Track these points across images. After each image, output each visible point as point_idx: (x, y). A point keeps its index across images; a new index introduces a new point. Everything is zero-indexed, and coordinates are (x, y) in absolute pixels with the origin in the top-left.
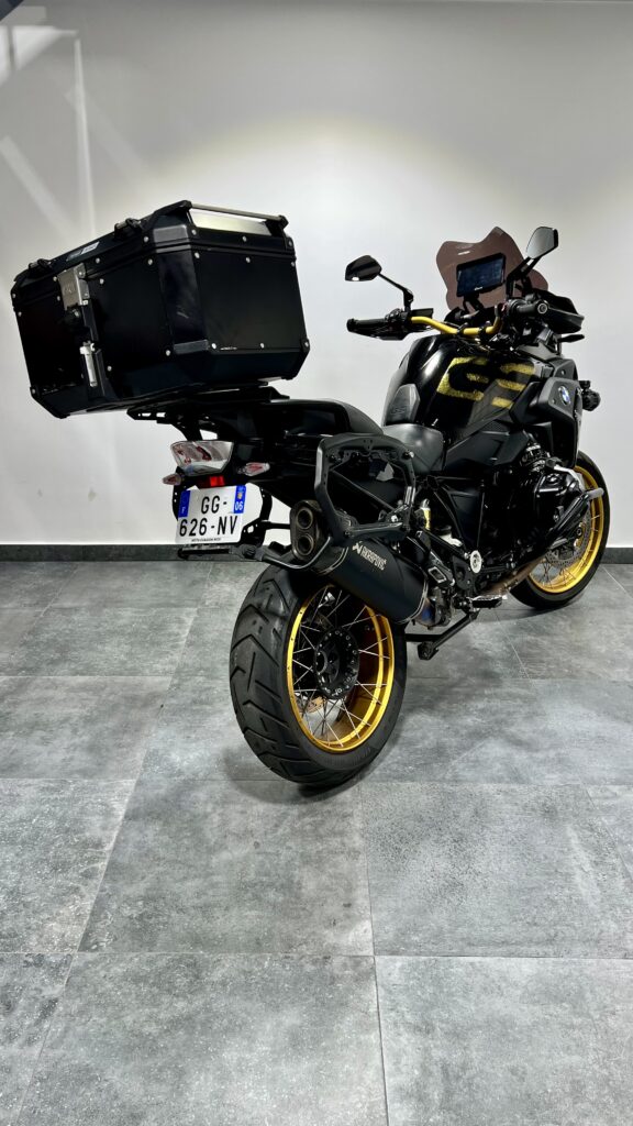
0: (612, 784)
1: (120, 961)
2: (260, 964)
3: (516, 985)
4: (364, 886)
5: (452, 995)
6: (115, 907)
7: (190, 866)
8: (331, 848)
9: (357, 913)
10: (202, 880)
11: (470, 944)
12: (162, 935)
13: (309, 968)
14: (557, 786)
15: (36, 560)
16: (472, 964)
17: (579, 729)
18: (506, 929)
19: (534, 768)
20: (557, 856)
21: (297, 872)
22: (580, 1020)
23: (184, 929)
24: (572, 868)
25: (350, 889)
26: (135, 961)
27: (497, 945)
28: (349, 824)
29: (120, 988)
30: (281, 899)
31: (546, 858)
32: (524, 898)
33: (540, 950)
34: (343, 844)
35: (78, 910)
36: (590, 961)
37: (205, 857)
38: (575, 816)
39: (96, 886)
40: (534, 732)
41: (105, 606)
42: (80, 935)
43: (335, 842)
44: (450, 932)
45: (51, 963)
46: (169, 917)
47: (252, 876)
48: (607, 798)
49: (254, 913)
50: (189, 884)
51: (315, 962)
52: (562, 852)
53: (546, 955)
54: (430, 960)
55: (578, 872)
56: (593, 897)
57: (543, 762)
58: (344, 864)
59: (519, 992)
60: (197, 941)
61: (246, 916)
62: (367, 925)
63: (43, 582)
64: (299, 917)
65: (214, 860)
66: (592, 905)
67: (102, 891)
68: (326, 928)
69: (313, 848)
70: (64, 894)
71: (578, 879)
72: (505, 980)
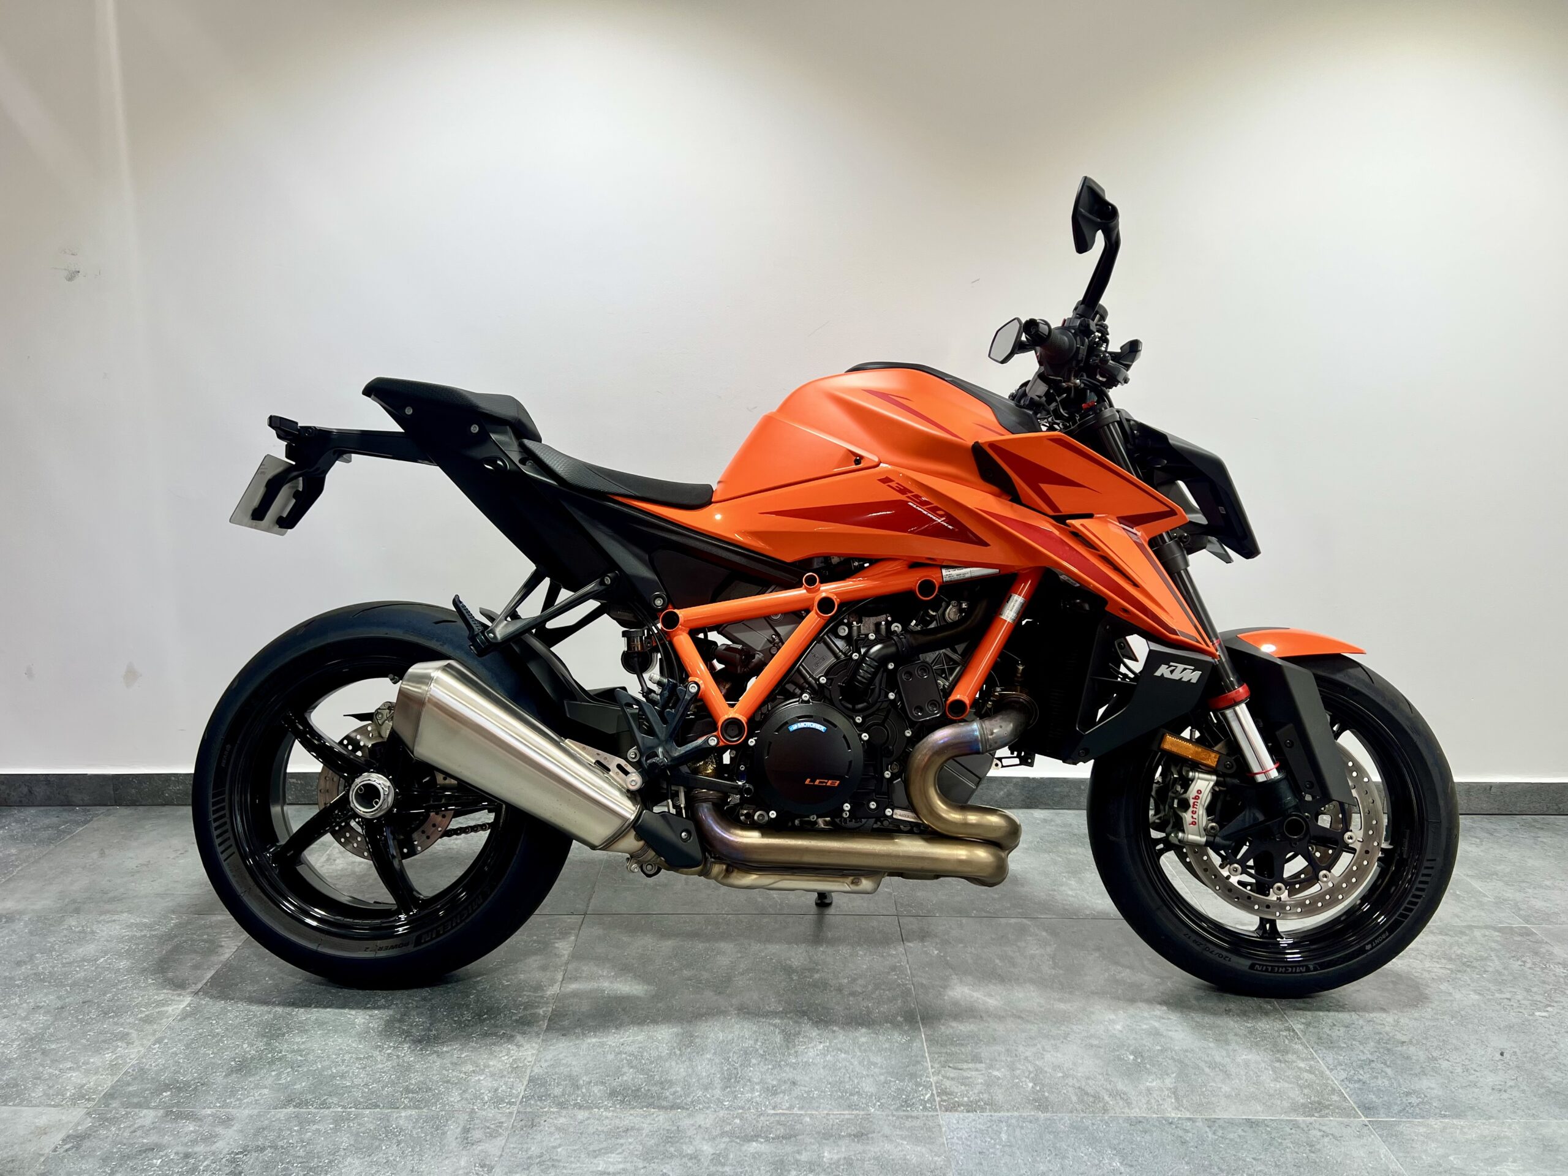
15: (21, 804)
41: (77, 911)
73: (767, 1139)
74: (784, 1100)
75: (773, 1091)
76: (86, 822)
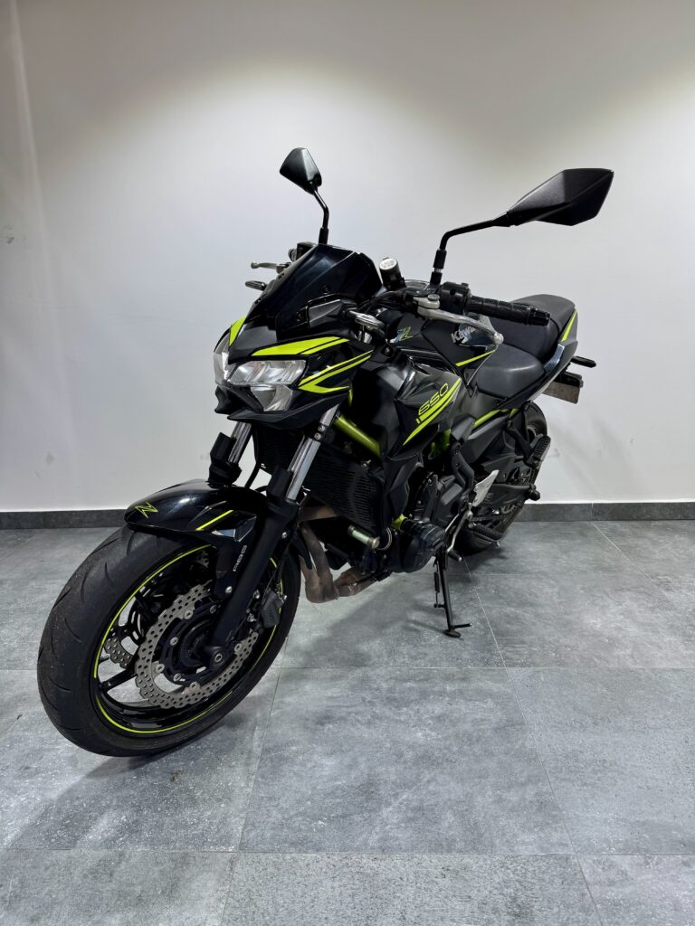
73: (415, 681)
74: (422, 663)
75: (414, 658)
76: (30, 537)
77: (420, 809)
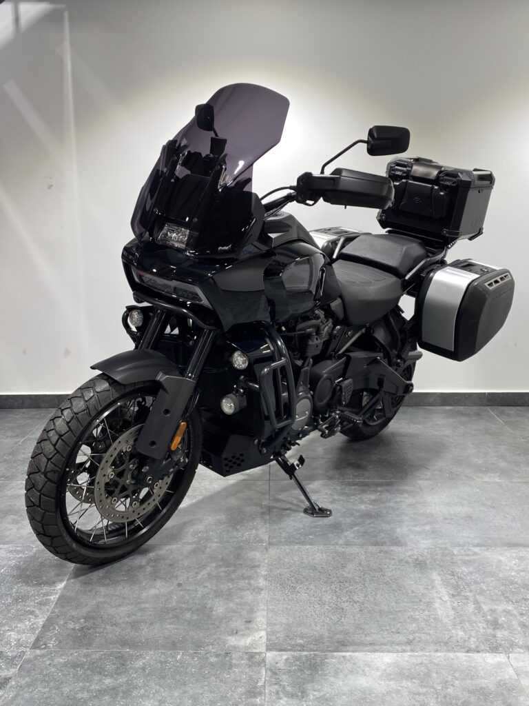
0: (474, 546)
1: (62, 655)
2: (173, 657)
3: (377, 669)
4: (264, 610)
5: (326, 675)
6: (62, 622)
7: (124, 598)
8: (239, 587)
9: (256, 627)
10: (133, 606)
11: (343, 645)
12: (97, 640)
13: (213, 660)
14: (429, 548)
15: (19, 408)
16: (343, 657)
17: (453, 512)
18: (374, 636)
19: (412, 537)
20: (422, 591)
21: (210, 601)
22: (425, 690)
23: (116, 636)
24: (433, 598)
25: (252, 611)
26: (75, 655)
27: (366, 645)
28: (256, 572)
29: (62, 671)
30: (195, 617)
31: (413, 592)
32: (391, 617)
33: (399, 648)
34: (250, 584)
35: (32, 624)
36: (439, 654)
37: (137, 592)
38: (441, 566)
39: (48, 610)
40: (415, 514)
42: (33, 639)
43: (243, 583)
44: (329, 637)
45: (8, 656)
46: (105, 629)
47: (174, 604)
48: (468, 555)
49: (172, 626)
50: (122, 609)
51: (217, 656)
52: (427, 589)
53: (404, 651)
54: (310, 654)
55: (438, 600)
56: (448, 616)
57: (419, 533)
58: (249, 597)
59: (379, 673)
60: (124, 643)
61: (167, 629)
62: (263, 633)
63: (22, 422)
64: (209, 629)
65: (145, 594)
66: (446, 620)
67: (52, 613)
68: (229, 635)
69: (224, 587)
70: (22, 615)
71: (437, 605)
72: (369, 666)
77: (366, 532)
